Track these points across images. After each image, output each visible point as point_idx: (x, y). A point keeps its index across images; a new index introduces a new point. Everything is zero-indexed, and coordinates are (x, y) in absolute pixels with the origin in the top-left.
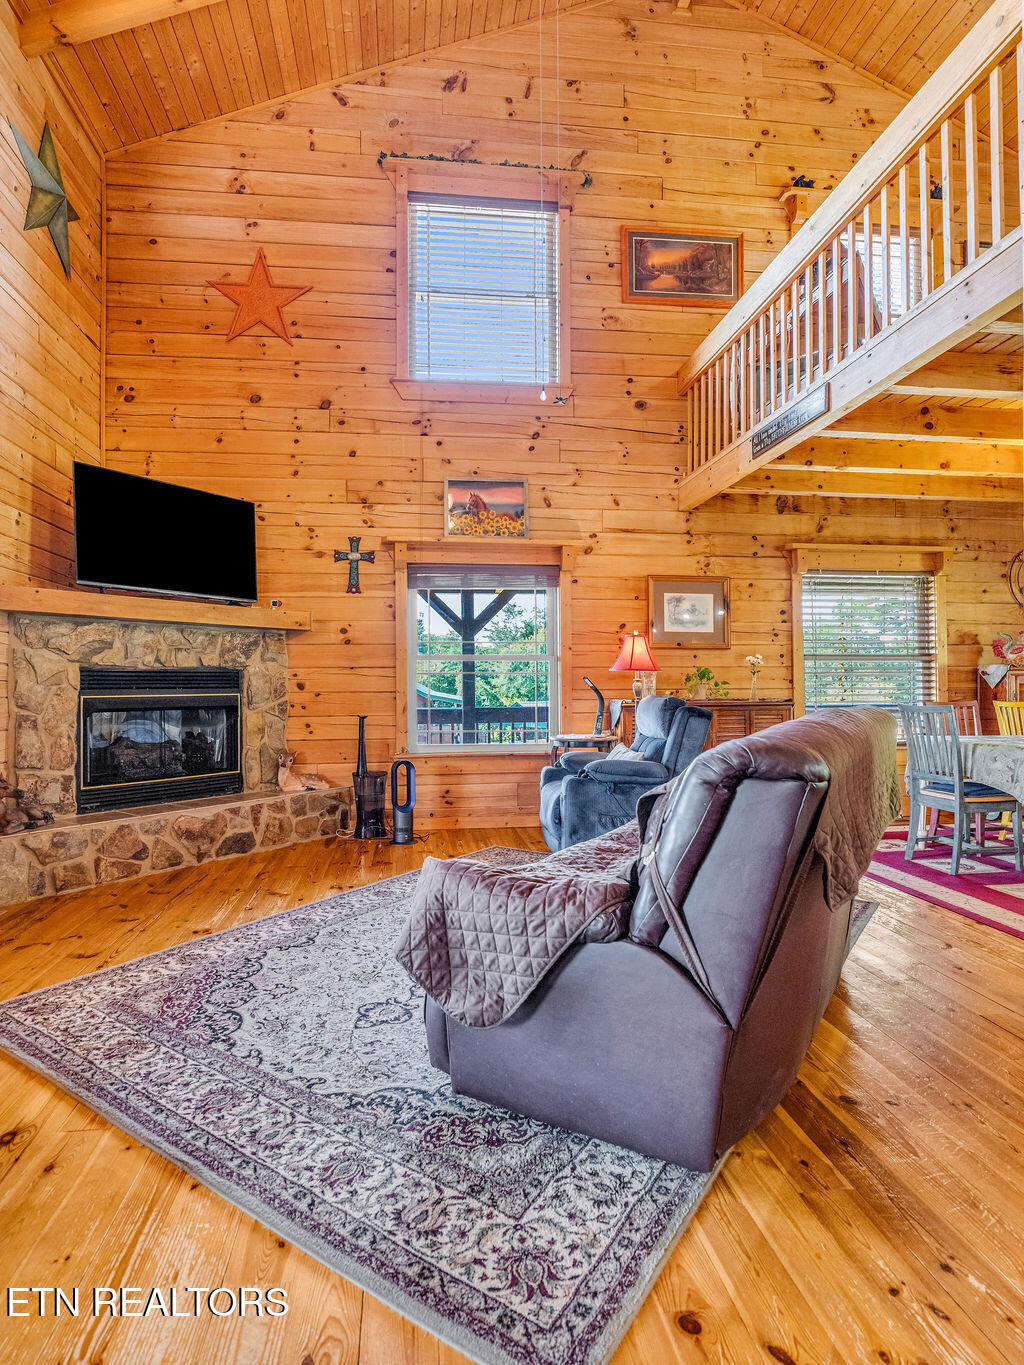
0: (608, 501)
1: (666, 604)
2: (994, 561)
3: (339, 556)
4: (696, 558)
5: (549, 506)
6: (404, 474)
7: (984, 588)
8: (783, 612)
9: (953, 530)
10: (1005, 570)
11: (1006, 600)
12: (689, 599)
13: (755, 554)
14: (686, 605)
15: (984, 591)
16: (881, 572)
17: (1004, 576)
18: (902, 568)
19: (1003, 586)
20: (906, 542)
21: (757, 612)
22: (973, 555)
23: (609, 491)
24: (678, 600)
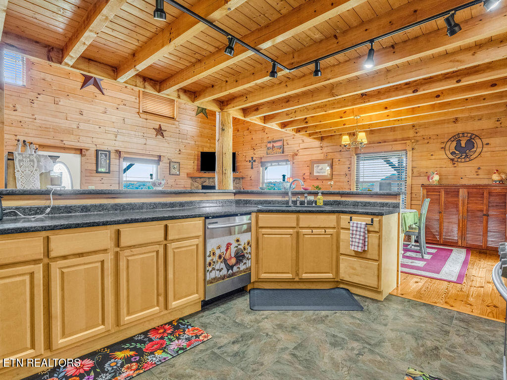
0: (301, 142)
1: (315, 168)
2: (437, 143)
3: (250, 161)
4: (323, 154)
5: (288, 144)
6: (260, 142)
7: (432, 154)
8: (349, 168)
9: (417, 133)
10: (443, 146)
11: (443, 158)
12: (321, 166)
13: (341, 151)
14: (320, 168)
15: (432, 155)
16: (384, 152)
17: (442, 148)
18: (393, 150)
19: (443, 152)
20: (396, 140)
21: (340, 168)
22: (426, 141)
23: (301, 139)
24: (318, 166)
